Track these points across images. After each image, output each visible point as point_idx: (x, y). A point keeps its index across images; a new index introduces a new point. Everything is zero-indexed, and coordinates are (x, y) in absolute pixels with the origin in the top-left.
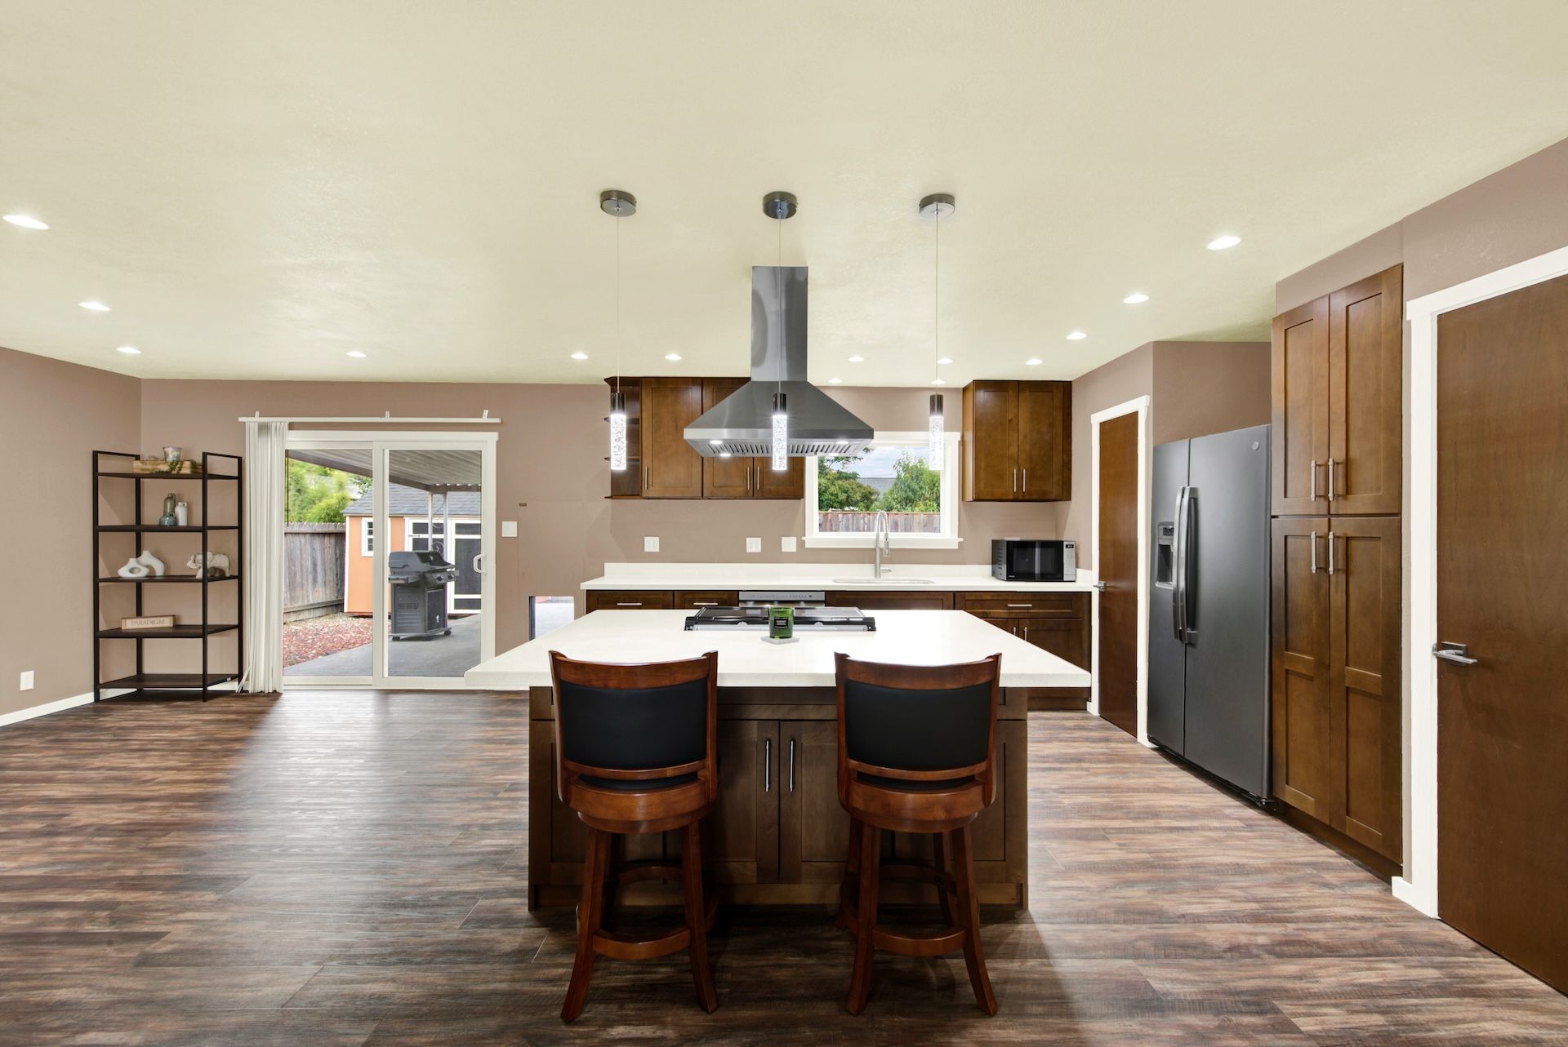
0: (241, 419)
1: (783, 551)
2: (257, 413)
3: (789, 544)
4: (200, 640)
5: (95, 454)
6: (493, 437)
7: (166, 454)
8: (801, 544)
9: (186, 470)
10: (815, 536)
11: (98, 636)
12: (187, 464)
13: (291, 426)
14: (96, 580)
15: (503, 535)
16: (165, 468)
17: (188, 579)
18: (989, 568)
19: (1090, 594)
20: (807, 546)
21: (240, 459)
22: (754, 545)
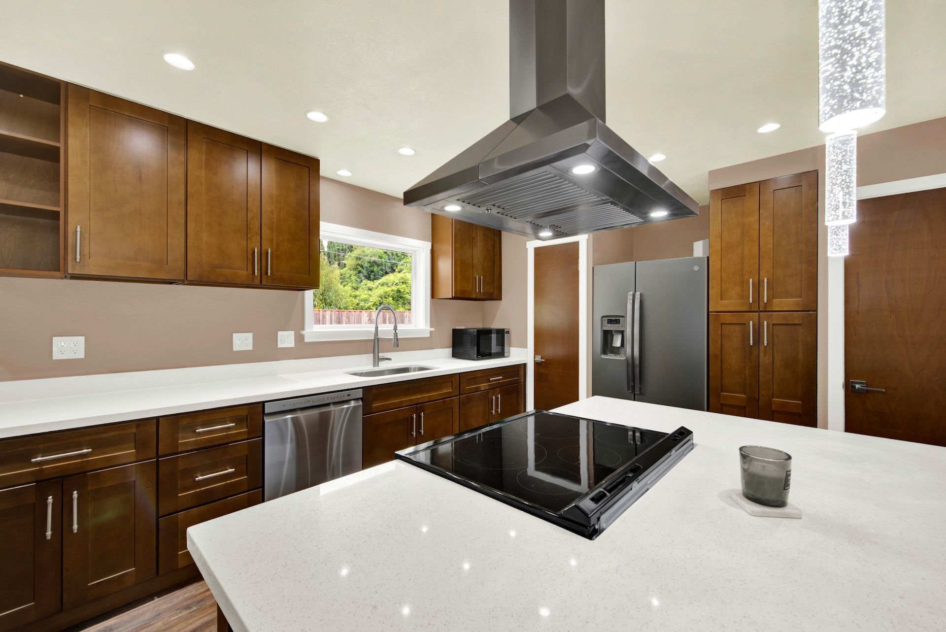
1: (280, 345)
3: (286, 339)
8: (299, 338)
10: (314, 331)
18: (449, 351)
19: (525, 365)
20: (306, 340)
22: (243, 341)
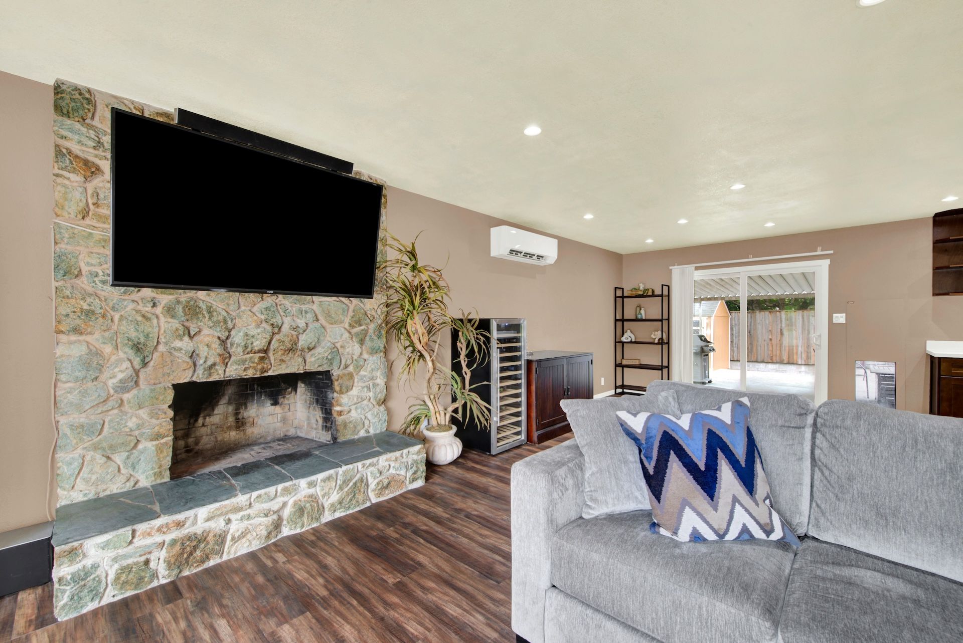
0: (671, 268)
2: (676, 264)
4: (661, 371)
5: (616, 288)
6: (827, 262)
7: (639, 287)
9: (650, 293)
11: (616, 365)
12: (651, 291)
13: (697, 268)
14: (616, 342)
15: (835, 321)
16: (641, 293)
17: (652, 343)
21: (669, 286)
